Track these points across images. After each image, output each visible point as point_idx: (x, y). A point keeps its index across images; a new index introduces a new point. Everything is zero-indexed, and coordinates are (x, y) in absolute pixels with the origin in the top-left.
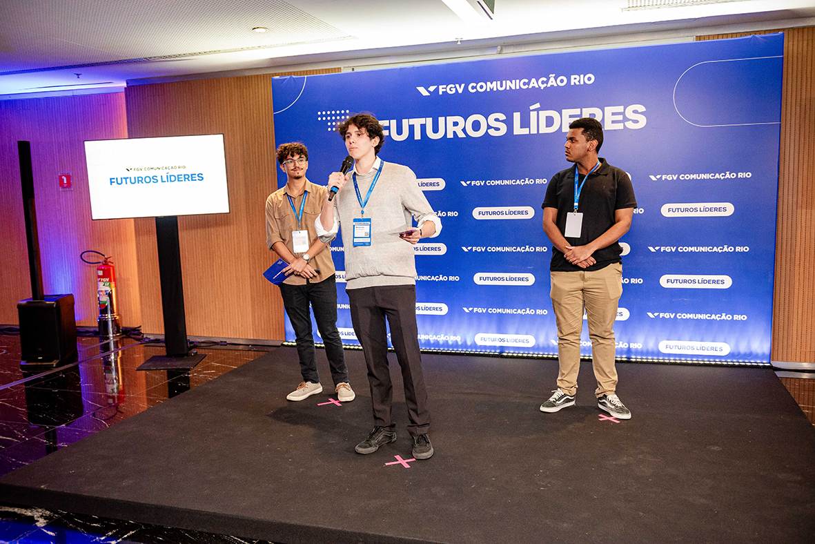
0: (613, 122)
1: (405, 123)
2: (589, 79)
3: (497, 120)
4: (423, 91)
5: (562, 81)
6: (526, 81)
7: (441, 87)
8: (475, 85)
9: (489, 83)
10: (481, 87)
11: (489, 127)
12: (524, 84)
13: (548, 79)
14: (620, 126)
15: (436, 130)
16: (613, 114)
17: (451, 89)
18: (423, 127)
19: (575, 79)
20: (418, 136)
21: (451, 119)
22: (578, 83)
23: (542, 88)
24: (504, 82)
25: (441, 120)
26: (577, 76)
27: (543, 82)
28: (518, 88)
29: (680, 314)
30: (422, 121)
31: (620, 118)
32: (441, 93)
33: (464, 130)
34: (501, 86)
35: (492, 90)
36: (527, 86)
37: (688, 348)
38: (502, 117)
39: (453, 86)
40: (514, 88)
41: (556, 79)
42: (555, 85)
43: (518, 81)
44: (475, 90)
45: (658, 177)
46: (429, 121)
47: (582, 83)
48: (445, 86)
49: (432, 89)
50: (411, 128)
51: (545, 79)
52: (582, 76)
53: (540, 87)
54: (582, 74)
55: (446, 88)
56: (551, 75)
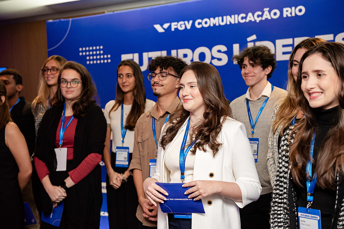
1: (145, 56)
2: (300, 11)
3: (219, 51)
4: (159, 28)
5: (275, 14)
6: (244, 15)
7: (173, 24)
8: (201, 21)
9: (212, 19)
10: (206, 23)
11: (213, 58)
12: (242, 18)
13: (263, 12)
17: (181, 26)
19: (287, 11)
21: (181, 52)
22: (289, 15)
23: (258, 21)
24: (225, 17)
25: (174, 52)
26: (289, 9)
27: (258, 16)
32: (173, 29)
33: (192, 60)
34: (223, 21)
35: (214, 25)
36: (244, 21)
38: (224, 48)
39: (183, 23)
40: (233, 22)
41: (270, 12)
42: (270, 18)
43: (236, 16)
47: (293, 15)
48: (176, 23)
49: (166, 26)
51: (260, 13)
52: (293, 8)
53: (256, 21)
54: (293, 6)
55: (177, 25)
56: (265, 9)
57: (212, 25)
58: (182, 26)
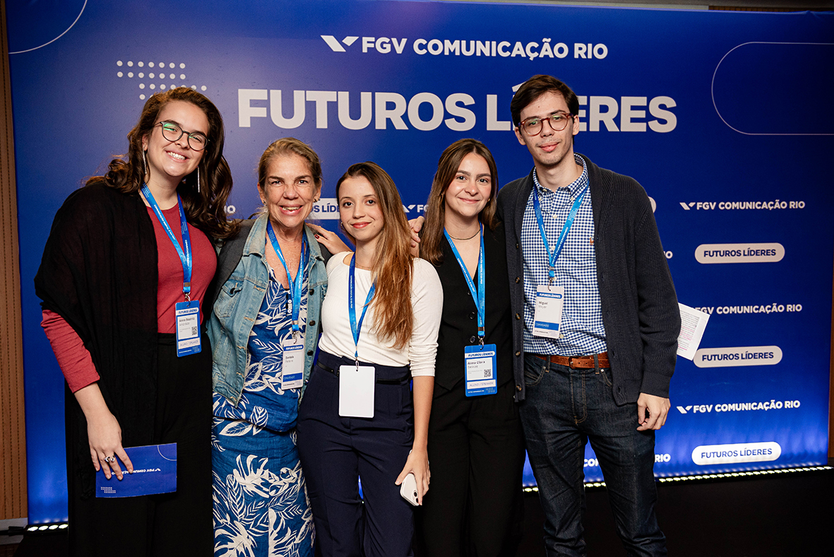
0: (633, 120)
1: (299, 96)
2: (600, 51)
3: (460, 104)
4: (333, 43)
5: (561, 50)
6: (508, 44)
7: (365, 39)
8: (424, 42)
10: (435, 47)
11: (447, 115)
12: (505, 49)
13: (541, 45)
14: (641, 127)
15: (355, 113)
16: (633, 108)
17: (383, 45)
18: (333, 107)
19: (580, 49)
20: (322, 122)
21: (383, 98)
22: (584, 57)
23: (531, 59)
24: (472, 43)
25: (366, 97)
26: (583, 46)
27: (533, 50)
28: (494, 54)
29: (719, 406)
30: (331, 96)
31: (642, 114)
32: (365, 50)
33: (405, 117)
34: (468, 49)
35: (452, 54)
36: (508, 54)
37: (730, 454)
38: (468, 100)
39: (387, 40)
40: (487, 54)
41: (552, 45)
42: (551, 56)
43: (494, 43)
44: (424, 52)
45: (692, 204)
46: (344, 98)
47: (590, 56)
48: (373, 39)
49: (350, 40)
50: (311, 107)
51: (536, 45)
52: (590, 45)
53: (529, 57)
54: (590, 43)
55: (374, 43)
56: (544, 40)
57: (447, 53)
58: (385, 45)
